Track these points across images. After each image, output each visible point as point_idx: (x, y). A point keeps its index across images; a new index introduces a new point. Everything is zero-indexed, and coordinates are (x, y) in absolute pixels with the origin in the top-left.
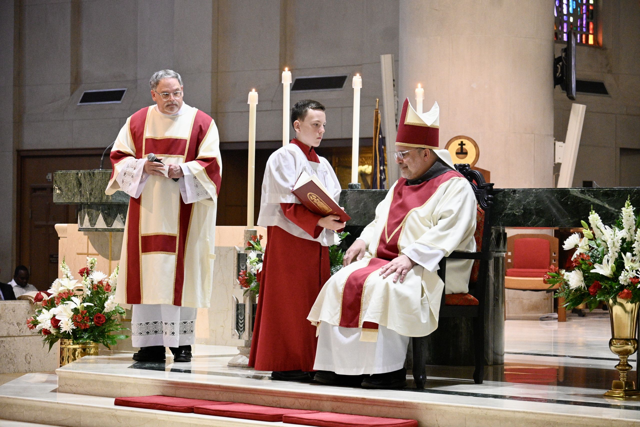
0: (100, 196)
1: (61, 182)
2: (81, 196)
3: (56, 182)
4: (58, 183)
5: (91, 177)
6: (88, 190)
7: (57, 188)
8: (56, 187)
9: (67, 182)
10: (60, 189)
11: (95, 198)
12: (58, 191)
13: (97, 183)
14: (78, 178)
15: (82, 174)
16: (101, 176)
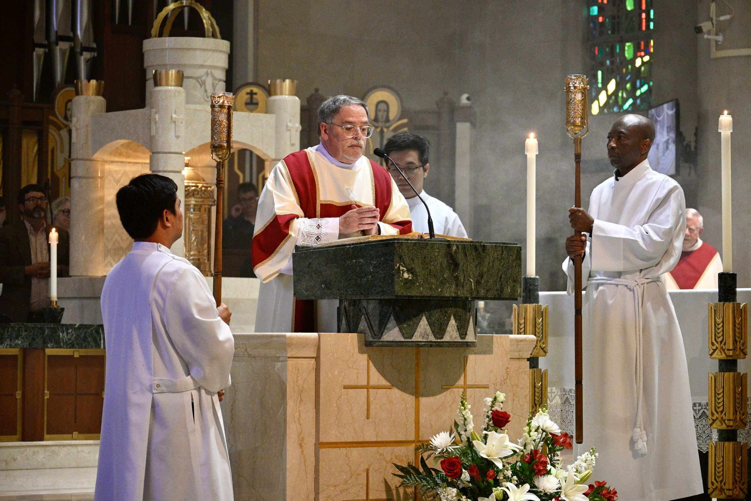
0: (498, 286)
1: (413, 260)
2: (457, 285)
3: (401, 257)
4: (407, 261)
5: (479, 253)
6: (472, 276)
7: (405, 269)
8: (401, 268)
9: (427, 260)
10: (409, 271)
11: (488, 291)
12: (406, 275)
13: (491, 264)
14: (451, 253)
15: (460, 247)
16: (500, 252)
